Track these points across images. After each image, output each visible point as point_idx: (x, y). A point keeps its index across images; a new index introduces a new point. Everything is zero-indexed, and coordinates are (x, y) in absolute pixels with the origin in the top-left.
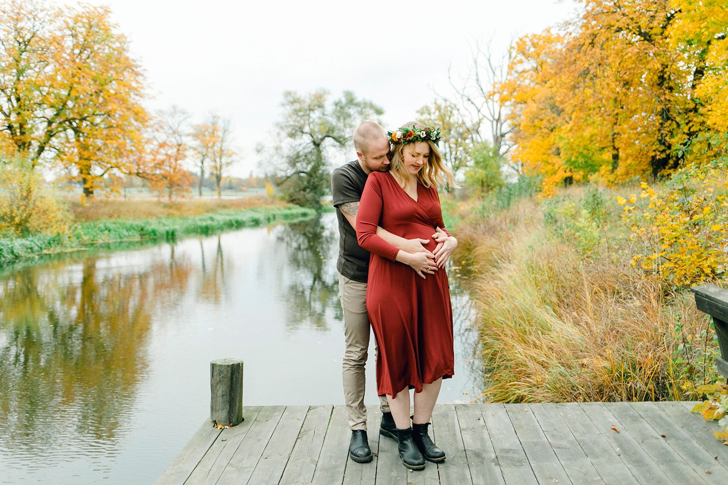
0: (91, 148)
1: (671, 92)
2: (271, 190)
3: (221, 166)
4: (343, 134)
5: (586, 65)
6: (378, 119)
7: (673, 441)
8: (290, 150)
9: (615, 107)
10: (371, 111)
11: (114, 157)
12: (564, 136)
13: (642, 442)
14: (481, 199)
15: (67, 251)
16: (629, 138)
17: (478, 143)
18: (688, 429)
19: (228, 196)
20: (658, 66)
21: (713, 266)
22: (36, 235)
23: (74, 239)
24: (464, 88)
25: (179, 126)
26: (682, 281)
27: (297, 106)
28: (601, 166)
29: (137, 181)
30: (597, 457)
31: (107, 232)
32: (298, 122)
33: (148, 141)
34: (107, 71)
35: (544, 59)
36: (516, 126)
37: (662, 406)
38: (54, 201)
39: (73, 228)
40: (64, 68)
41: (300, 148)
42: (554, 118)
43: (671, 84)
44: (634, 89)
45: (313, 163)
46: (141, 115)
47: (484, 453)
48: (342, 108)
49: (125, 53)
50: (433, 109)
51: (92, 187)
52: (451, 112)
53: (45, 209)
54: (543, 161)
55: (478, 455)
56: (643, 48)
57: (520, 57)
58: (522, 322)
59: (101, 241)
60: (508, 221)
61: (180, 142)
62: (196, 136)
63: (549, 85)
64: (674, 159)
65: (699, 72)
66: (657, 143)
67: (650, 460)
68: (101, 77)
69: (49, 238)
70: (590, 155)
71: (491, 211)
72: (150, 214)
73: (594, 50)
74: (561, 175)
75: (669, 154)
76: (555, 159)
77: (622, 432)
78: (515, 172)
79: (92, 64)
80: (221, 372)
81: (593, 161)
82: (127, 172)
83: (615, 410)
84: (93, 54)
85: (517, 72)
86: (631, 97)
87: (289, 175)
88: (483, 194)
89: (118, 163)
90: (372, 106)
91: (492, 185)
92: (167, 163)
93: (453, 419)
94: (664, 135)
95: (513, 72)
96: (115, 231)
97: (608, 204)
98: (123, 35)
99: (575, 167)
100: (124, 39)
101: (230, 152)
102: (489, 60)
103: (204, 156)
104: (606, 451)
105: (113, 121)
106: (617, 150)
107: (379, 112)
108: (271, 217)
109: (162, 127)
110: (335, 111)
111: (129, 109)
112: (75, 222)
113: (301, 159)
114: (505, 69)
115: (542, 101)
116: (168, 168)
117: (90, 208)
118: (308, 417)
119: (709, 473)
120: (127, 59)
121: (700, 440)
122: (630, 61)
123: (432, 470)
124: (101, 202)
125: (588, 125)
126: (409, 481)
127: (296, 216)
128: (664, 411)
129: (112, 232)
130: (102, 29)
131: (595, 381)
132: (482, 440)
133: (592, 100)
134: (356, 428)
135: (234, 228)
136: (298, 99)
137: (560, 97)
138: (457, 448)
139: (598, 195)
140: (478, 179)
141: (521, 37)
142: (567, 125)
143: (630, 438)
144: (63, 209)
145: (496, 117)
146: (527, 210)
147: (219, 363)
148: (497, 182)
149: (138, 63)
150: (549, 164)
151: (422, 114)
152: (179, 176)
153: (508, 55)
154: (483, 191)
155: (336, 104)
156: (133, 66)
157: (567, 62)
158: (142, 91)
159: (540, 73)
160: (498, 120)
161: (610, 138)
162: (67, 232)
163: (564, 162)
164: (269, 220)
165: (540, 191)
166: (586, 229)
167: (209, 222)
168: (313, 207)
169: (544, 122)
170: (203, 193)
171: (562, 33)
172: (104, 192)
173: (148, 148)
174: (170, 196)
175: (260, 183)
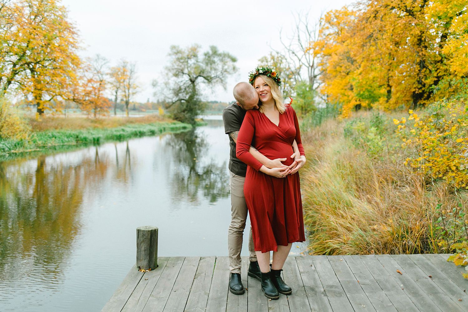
0: (42, 82)
1: (426, 49)
2: (161, 111)
3: (129, 95)
4: (210, 74)
5: (371, 31)
6: (233, 65)
7: (436, 280)
8: (175, 85)
9: (389, 58)
10: (229, 60)
11: (58, 89)
12: (355, 78)
13: (417, 280)
14: (301, 118)
15: (27, 151)
16: (398, 79)
17: (299, 81)
18: (445, 272)
19: (134, 115)
20: (418, 32)
21: (457, 165)
22: (6, 140)
23: (32, 143)
24: (290, 45)
25: (101, 68)
26: (437, 175)
27: (180, 56)
28: (380, 97)
29: (73, 104)
30: (389, 290)
31: (54, 138)
32: (181, 66)
33: (81, 78)
34: (53, 31)
35: (343, 26)
36: (324, 70)
37: (428, 257)
38: (18, 117)
39: (31, 136)
40: (24, 28)
41: (182, 84)
42: (349, 66)
43: (426, 44)
44: (402, 47)
45: (190, 94)
46: (76, 61)
47: (317, 288)
48: (209, 57)
49: (65, 19)
50: (269, 58)
51: (43, 108)
52: (281, 61)
53: (12, 122)
54: (342, 94)
55: (312, 289)
56: (408, 20)
57: (327, 25)
58: (334, 201)
59: (50, 145)
60: (320, 134)
61: (102, 79)
62: (112, 75)
63: (347, 44)
64: (427, 93)
65: (444, 37)
66: (416, 83)
67: (423, 292)
68: (49, 35)
69: (15, 143)
70: (373, 90)
71: (309, 127)
72: (82, 127)
73: (376, 21)
74: (354, 103)
75: (424, 90)
76: (350, 93)
77: (404, 274)
78: (323, 101)
79: (43, 26)
80: (144, 235)
81: (374, 94)
82: (67, 98)
83: (398, 259)
84: (44, 19)
85: (325, 35)
86: (400, 52)
87: (174, 101)
88: (303, 115)
89: (60, 92)
90: (229, 56)
91: (309, 109)
92: (93, 93)
93: (295, 266)
94: (421, 78)
95: (322, 35)
96: (59, 138)
97: (386, 123)
98: (64, 7)
99: (363, 98)
100: (64, 10)
101: (135, 86)
102: (307, 27)
103: (117, 88)
104: (394, 287)
105: (57, 64)
106: (391, 87)
107: (234, 60)
108: (163, 129)
109: (89, 69)
110: (204, 59)
111: (68, 56)
112: (32, 132)
113: (182, 91)
114: (317, 33)
115: (341, 54)
116: (94, 96)
117: (42, 123)
118: (200, 264)
119: (461, 301)
120: (66, 23)
121: (454, 279)
122: (400, 29)
123: (283, 299)
124: (49, 118)
125: (372, 70)
126: (269, 306)
127: (179, 129)
128: (429, 260)
129: (57, 138)
130: (50, 3)
131: (382, 240)
132: (314, 279)
133: (374, 55)
134: (234, 272)
135: (138, 136)
136: (180, 51)
137: (354, 52)
138: (298, 285)
139: (379, 118)
140: (299, 105)
141: (328, 12)
142: (357, 70)
143: (409, 278)
144: (24, 123)
145: (311, 64)
146: (332, 127)
147: (142, 229)
148: (311, 107)
149: (74, 26)
150: (346, 95)
151: (262, 62)
152: (101, 101)
153: (319, 24)
154: (302, 113)
155: (205, 55)
156: (71, 27)
157: (358, 29)
158: (77, 45)
159: (340, 36)
160: (312, 67)
161: (386, 79)
162: (27, 138)
163: (356, 95)
164: (161, 131)
165: (341, 114)
166: (374, 140)
167: (122, 133)
168: (190, 123)
169: (343, 68)
170: (117, 113)
171: (355, 10)
172: (51, 112)
173: (81, 82)
174: (95, 115)
175: (154, 107)
